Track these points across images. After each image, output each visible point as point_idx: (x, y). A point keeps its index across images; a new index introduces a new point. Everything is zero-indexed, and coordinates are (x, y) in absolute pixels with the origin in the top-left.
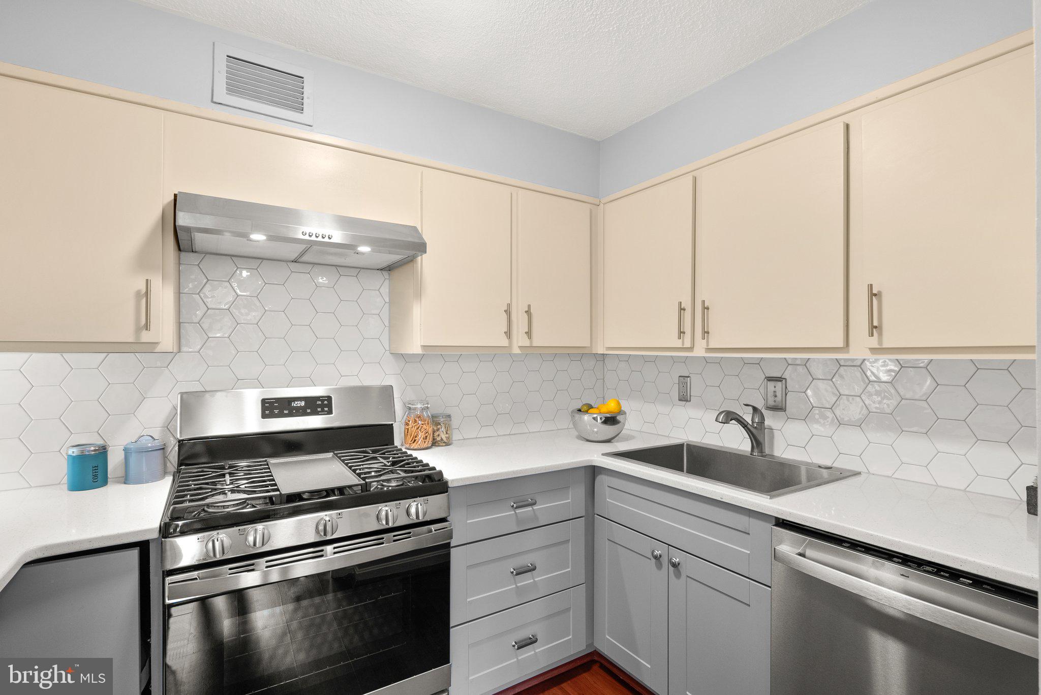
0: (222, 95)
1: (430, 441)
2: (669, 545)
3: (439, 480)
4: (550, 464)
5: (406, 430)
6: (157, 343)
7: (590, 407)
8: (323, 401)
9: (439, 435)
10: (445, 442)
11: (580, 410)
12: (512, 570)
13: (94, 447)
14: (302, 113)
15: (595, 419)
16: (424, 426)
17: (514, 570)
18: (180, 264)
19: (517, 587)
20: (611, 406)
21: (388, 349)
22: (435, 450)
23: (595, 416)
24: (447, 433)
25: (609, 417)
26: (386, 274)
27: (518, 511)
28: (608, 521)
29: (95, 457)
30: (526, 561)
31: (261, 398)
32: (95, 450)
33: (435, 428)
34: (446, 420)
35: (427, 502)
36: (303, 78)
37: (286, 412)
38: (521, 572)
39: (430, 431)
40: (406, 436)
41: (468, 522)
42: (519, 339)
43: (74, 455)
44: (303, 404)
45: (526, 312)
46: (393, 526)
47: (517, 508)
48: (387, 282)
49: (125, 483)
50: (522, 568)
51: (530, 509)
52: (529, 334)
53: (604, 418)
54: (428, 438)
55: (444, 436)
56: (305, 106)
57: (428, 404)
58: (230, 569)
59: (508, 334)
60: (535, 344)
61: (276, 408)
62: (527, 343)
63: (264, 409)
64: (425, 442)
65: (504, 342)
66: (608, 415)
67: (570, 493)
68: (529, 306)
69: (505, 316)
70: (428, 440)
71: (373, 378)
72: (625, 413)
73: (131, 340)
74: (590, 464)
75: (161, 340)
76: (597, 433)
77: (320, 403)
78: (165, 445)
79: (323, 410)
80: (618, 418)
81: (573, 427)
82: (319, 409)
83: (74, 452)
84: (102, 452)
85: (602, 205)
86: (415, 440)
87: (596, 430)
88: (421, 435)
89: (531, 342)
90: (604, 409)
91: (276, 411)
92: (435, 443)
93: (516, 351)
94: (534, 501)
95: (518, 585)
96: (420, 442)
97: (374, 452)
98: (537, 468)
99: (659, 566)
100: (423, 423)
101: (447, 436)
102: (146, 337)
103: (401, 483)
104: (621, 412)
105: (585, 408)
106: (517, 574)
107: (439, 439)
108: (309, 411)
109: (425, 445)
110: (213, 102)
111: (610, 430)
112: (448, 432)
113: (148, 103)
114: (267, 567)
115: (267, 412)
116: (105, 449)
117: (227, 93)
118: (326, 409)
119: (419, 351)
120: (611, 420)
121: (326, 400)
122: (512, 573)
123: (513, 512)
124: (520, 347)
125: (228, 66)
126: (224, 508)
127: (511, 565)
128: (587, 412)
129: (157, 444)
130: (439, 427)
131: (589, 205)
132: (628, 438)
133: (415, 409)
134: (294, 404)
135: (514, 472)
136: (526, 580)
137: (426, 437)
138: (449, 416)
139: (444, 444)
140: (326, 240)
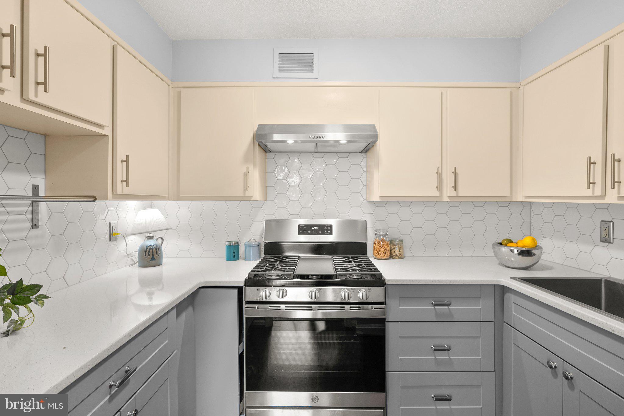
0: (277, 74)
1: (389, 254)
2: (564, 360)
3: (379, 279)
4: (462, 279)
5: (374, 247)
6: (252, 196)
7: (510, 241)
8: (327, 227)
9: (394, 252)
10: (398, 257)
11: (500, 244)
12: (432, 346)
13: (234, 242)
14: (313, 72)
15: (511, 251)
16: (384, 245)
17: (434, 347)
18: (266, 158)
19: (436, 359)
20: (527, 242)
21: (365, 198)
22: (392, 261)
23: (512, 248)
24: (399, 251)
25: (524, 250)
26: (364, 154)
27: (437, 308)
28: (514, 329)
29: (234, 247)
30: (445, 343)
31: (298, 224)
32: (234, 244)
33: (393, 248)
34: (399, 243)
35: (370, 290)
36: (313, 54)
37: (309, 232)
38: (438, 349)
39: (389, 248)
40: (374, 250)
41: (400, 308)
42: (448, 192)
43: (227, 245)
44: (317, 228)
45: (453, 172)
46: (348, 301)
47: (435, 305)
48: (365, 159)
49: (245, 260)
50: (442, 347)
51: (446, 308)
52: (455, 188)
53: (520, 251)
54: (387, 253)
55: (397, 253)
56: (314, 69)
57: (387, 232)
58: (270, 307)
59: (439, 188)
60: (460, 195)
61: (305, 230)
62: (454, 194)
63: (299, 230)
64: (385, 255)
65: (437, 194)
66: (524, 249)
67: (481, 303)
68: (455, 169)
69: (436, 176)
70: (386, 254)
71: (357, 215)
72: (541, 248)
73: (242, 195)
74: (499, 284)
75: (253, 195)
76: (512, 261)
77: (326, 228)
78: (259, 244)
79: (327, 232)
80: (534, 251)
81: (494, 255)
82: (326, 232)
83: (227, 244)
84: (237, 245)
85: (522, 87)
86: (379, 254)
87: (513, 259)
88: (382, 251)
89: (457, 193)
90: (520, 244)
91: (305, 231)
92: (391, 257)
93: (446, 199)
94: (449, 303)
95: (437, 357)
96: (382, 255)
97: (352, 258)
98: (451, 281)
99: (555, 375)
100: (384, 243)
101: (400, 253)
102: (248, 193)
103: (360, 277)
104: (536, 247)
105: (505, 242)
106: (435, 350)
107: (394, 254)
108: (320, 232)
109: (385, 257)
110: (274, 78)
111: (526, 261)
112: (401, 251)
113: (248, 85)
114: (286, 310)
115: (301, 232)
116: (238, 244)
117: (279, 72)
118: (329, 232)
119: (378, 200)
120: (526, 253)
121: (329, 227)
122: (432, 348)
123: (433, 308)
124: (449, 197)
125: (279, 59)
126: (272, 277)
127: (432, 343)
128: (506, 245)
129: (257, 243)
130: (394, 247)
131: (508, 90)
132: (544, 268)
133: (379, 235)
134: (314, 228)
135: (432, 281)
136: (442, 356)
137: (386, 252)
138: (402, 241)
139: (398, 258)
140: (322, 139)
